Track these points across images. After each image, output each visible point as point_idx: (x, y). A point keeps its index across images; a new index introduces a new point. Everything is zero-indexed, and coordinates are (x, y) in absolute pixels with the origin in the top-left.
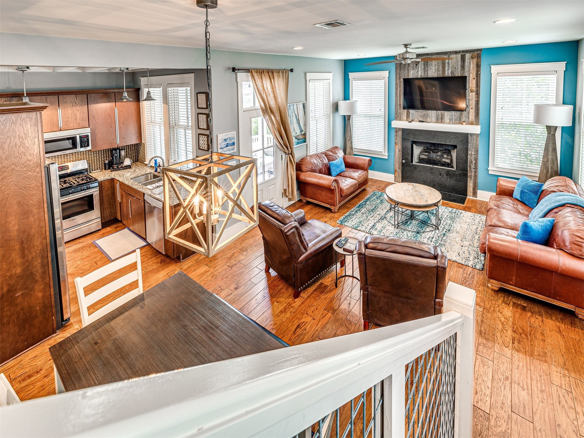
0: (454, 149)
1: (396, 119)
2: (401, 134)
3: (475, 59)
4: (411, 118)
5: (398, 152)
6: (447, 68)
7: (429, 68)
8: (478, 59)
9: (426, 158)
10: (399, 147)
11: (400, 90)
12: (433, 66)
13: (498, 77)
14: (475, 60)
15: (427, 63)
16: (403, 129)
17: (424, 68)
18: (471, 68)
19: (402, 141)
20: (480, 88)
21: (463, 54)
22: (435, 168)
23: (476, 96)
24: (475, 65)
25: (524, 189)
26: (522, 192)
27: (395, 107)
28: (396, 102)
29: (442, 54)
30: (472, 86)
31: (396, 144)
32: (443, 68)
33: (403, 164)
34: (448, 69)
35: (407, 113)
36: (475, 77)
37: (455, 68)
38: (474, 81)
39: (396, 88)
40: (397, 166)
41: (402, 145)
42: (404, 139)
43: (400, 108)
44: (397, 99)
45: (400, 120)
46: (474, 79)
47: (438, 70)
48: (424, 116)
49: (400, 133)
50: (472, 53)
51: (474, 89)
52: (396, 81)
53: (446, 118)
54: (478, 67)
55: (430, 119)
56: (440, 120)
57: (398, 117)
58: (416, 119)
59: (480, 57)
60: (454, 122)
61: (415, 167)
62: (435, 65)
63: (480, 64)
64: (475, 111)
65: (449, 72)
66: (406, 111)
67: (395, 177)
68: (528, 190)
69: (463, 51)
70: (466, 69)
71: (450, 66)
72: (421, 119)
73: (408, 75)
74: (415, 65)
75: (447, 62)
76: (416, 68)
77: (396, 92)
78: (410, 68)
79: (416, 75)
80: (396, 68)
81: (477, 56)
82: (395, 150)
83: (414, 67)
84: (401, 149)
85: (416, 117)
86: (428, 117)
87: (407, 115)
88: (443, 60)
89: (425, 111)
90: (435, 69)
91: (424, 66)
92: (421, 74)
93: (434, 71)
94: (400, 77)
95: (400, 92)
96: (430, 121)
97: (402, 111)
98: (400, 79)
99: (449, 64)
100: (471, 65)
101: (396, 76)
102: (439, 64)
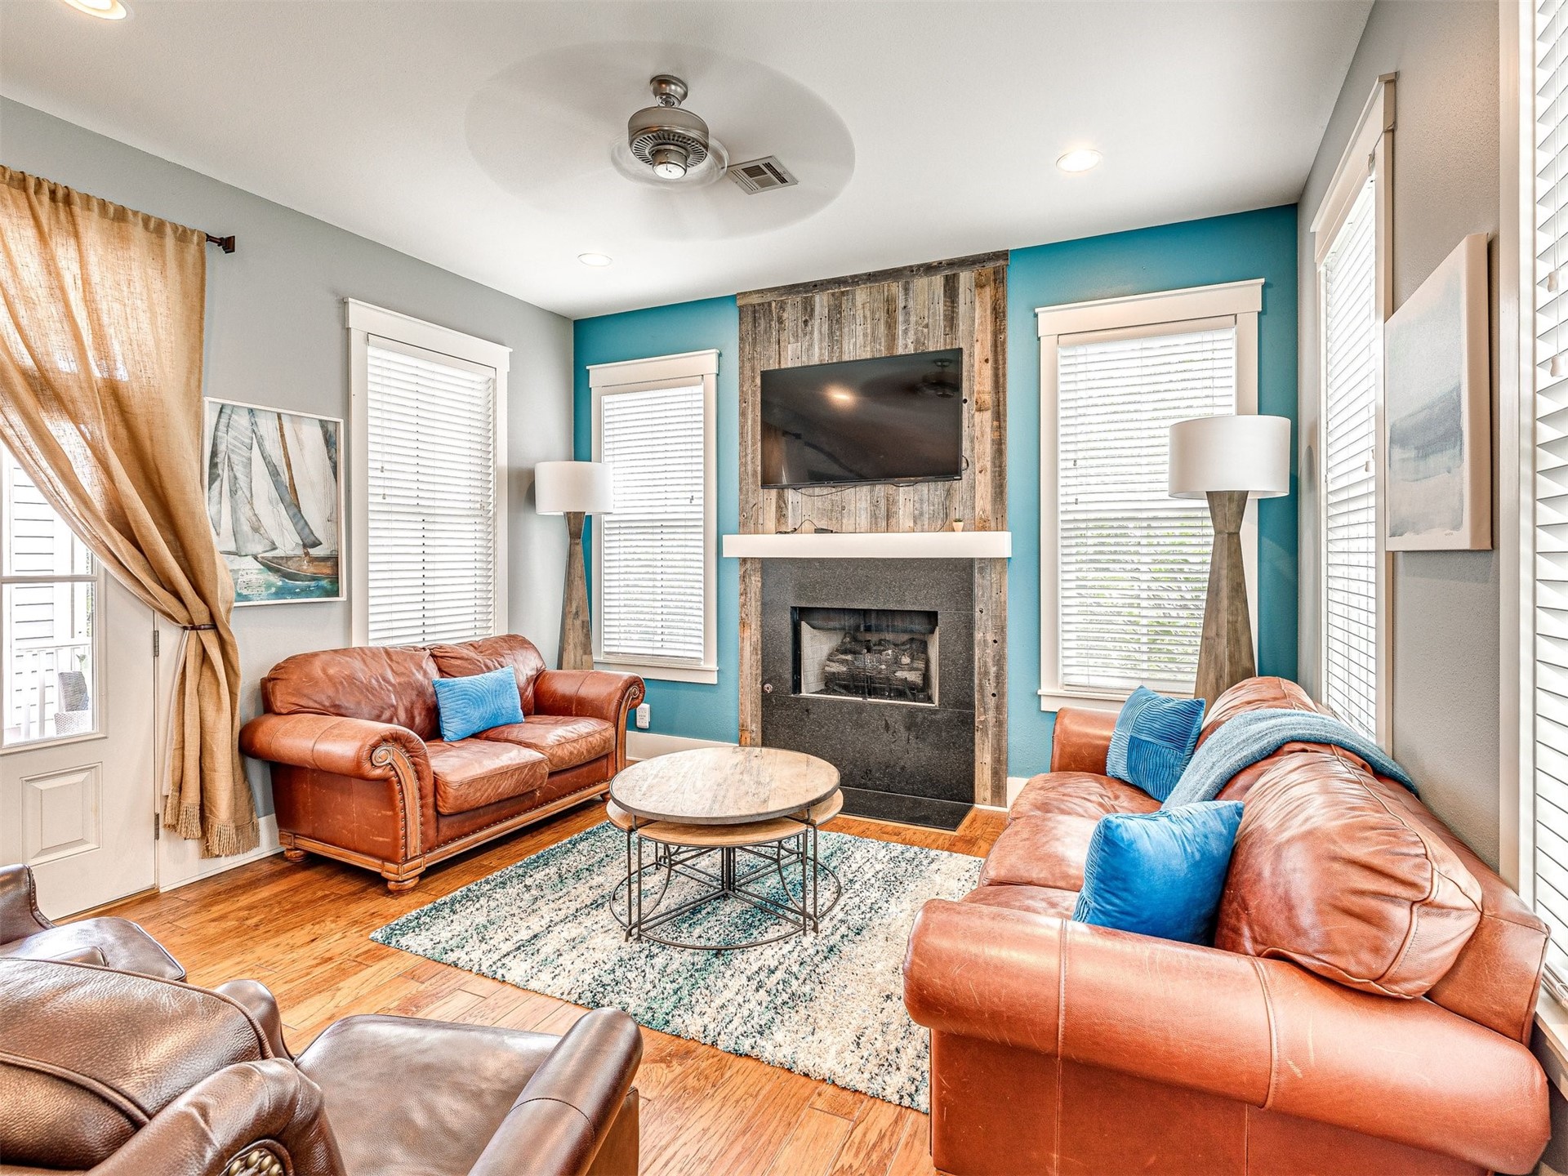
3: (988, 289)
4: (790, 521)
6: (901, 328)
7: (846, 330)
8: (996, 289)
9: (848, 673)
10: (754, 634)
12: (858, 321)
13: (1061, 352)
14: (988, 292)
15: (840, 313)
16: (763, 561)
17: (831, 334)
18: (977, 322)
19: (764, 614)
20: (1004, 392)
21: (949, 271)
22: (871, 704)
23: (996, 423)
24: (989, 312)
28: (743, 465)
29: (885, 280)
30: (982, 388)
31: (743, 623)
32: (890, 327)
33: (765, 698)
34: (906, 332)
35: (777, 502)
36: (989, 354)
37: (927, 326)
38: (988, 370)
39: (743, 414)
41: (763, 626)
42: (767, 606)
43: (754, 488)
46: (987, 361)
47: (874, 339)
48: (832, 511)
50: (977, 267)
51: (988, 398)
52: (741, 385)
53: (901, 512)
54: (996, 318)
55: (852, 521)
56: (885, 519)
57: (748, 520)
58: (807, 526)
59: (1003, 280)
60: (926, 527)
61: (808, 707)
62: (865, 317)
63: (1005, 306)
64: (994, 478)
65: (909, 341)
66: (772, 494)
69: (951, 264)
70: (961, 328)
71: (913, 319)
72: (823, 525)
73: (780, 363)
74: (800, 324)
75: (901, 304)
76: (805, 334)
77: (742, 427)
78: (784, 336)
79: (804, 358)
80: (741, 339)
81: (992, 278)
82: (742, 649)
83: (800, 330)
84: (760, 644)
85: (807, 517)
86: (845, 515)
87: (777, 511)
88: (888, 300)
89: (834, 490)
90: (865, 335)
91: (830, 327)
92: (821, 354)
93: (860, 340)
94: (753, 371)
96: (852, 528)
97: (761, 499)
99: (907, 314)
100: (978, 313)
102: (877, 316)
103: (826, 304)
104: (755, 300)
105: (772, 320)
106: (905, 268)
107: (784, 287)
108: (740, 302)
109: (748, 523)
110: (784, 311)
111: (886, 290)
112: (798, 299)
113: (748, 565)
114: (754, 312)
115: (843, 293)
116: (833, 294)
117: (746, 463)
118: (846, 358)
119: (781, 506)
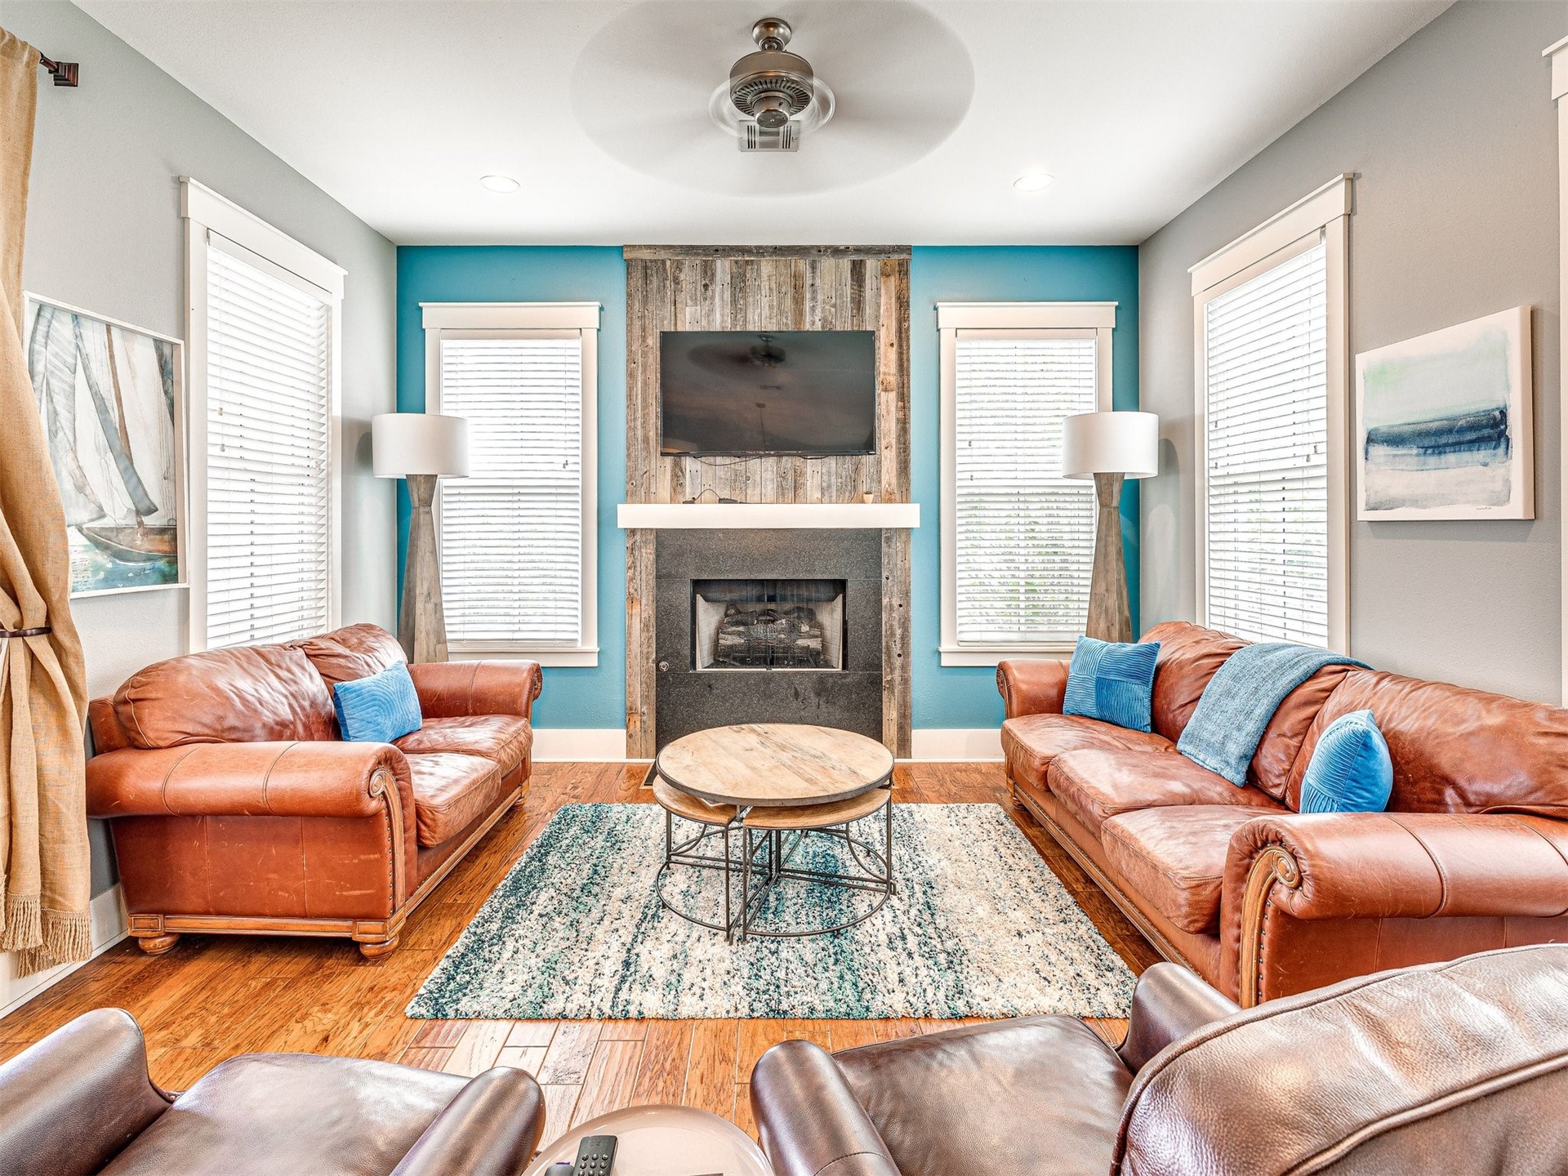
0: (833, 599)
1: (631, 496)
2: (652, 557)
3: (892, 279)
4: (688, 490)
5: (642, 631)
6: (808, 304)
7: (751, 299)
8: (901, 280)
9: (741, 645)
10: (645, 610)
11: (645, 384)
12: (763, 292)
13: (959, 345)
14: (893, 281)
15: (744, 282)
16: (658, 531)
17: (735, 298)
18: (883, 307)
19: (658, 587)
20: (908, 375)
21: (857, 257)
22: (778, 674)
23: (900, 404)
24: (893, 300)
25: (1107, 673)
26: (1102, 685)
27: (628, 449)
28: (631, 429)
29: (792, 255)
30: (887, 370)
31: (631, 600)
32: (797, 303)
33: (661, 677)
34: (813, 309)
35: (673, 470)
36: (894, 339)
37: (834, 306)
38: (892, 354)
39: (631, 375)
40: (638, 689)
41: (657, 600)
42: (663, 578)
43: (644, 454)
44: (635, 419)
45: (648, 501)
46: (892, 345)
47: (781, 312)
48: (735, 480)
49: (647, 554)
50: (884, 256)
51: (893, 379)
52: (629, 345)
53: (808, 483)
54: (901, 307)
56: (791, 492)
58: (707, 495)
59: (907, 273)
60: (834, 498)
61: (708, 682)
62: (771, 289)
63: (909, 296)
64: (899, 455)
65: (817, 319)
66: (669, 461)
67: (630, 736)
68: (1119, 672)
69: (858, 250)
70: (867, 312)
71: (820, 297)
72: (726, 494)
73: (676, 324)
74: (700, 288)
75: (809, 282)
76: (705, 299)
77: (630, 389)
78: (681, 298)
79: (704, 323)
80: (629, 295)
81: (897, 269)
82: (630, 627)
83: (699, 294)
84: (652, 621)
85: (707, 487)
86: (751, 485)
87: (672, 480)
88: (795, 276)
89: (737, 460)
90: (772, 306)
91: (733, 295)
92: (723, 322)
93: (766, 312)
94: (644, 330)
95: (644, 391)
96: (757, 499)
97: (653, 466)
98: (644, 339)
99: (814, 292)
100: (883, 300)
101: (629, 326)
102: (783, 290)
103: (728, 270)
104: (647, 255)
105: (667, 279)
106: (812, 247)
107: (681, 247)
108: (626, 256)
109: (638, 490)
110: (681, 271)
111: (793, 265)
112: (698, 262)
113: (638, 537)
114: (646, 268)
115: (747, 262)
116: (736, 262)
117: (635, 428)
118: (751, 328)
119: (678, 474)
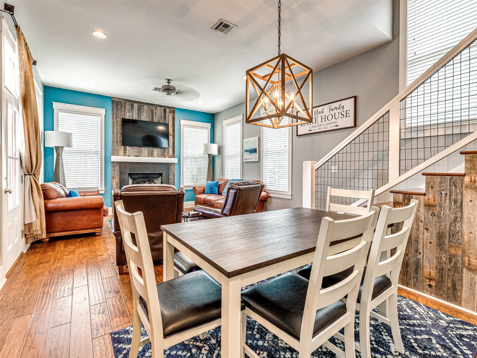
1: (113, 154)
2: (119, 169)
4: (127, 153)
5: (116, 185)
6: (154, 116)
7: (142, 113)
8: (173, 114)
10: (117, 180)
11: (117, 129)
13: (184, 128)
14: (172, 114)
15: (141, 109)
16: (120, 162)
17: (138, 113)
18: (170, 119)
19: (120, 175)
20: (175, 133)
21: (165, 108)
23: (173, 138)
24: (172, 117)
26: (211, 188)
27: (113, 144)
28: (113, 139)
29: (151, 105)
30: (171, 132)
31: (113, 178)
32: (152, 116)
34: (156, 117)
35: (124, 149)
36: (172, 126)
37: (160, 117)
38: (172, 129)
39: (113, 127)
41: (120, 178)
42: (122, 173)
43: (117, 145)
44: (114, 137)
45: (117, 155)
47: (149, 117)
48: (139, 152)
50: (170, 109)
51: (172, 134)
52: (113, 120)
53: (155, 153)
54: (173, 119)
55: (143, 154)
56: (151, 155)
57: (115, 152)
58: (132, 155)
59: (174, 113)
60: (160, 156)
62: (146, 112)
63: (175, 117)
64: (173, 148)
65: (156, 119)
66: (123, 147)
70: (167, 120)
71: (157, 115)
72: (136, 155)
73: (124, 116)
74: (130, 110)
75: (155, 111)
76: (132, 112)
77: (113, 130)
78: (126, 111)
79: (131, 117)
80: (113, 108)
81: (172, 111)
82: (113, 184)
84: (119, 182)
85: (132, 153)
88: (152, 110)
89: (139, 147)
90: (147, 116)
92: (136, 117)
93: (145, 116)
94: (117, 117)
95: (117, 131)
96: (143, 156)
97: (119, 148)
98: (117, 119)
99: (156, 114)
100: (170, 117)
101: (113, 116)
102: (149, 112)
103: (137, 106)
104: (117, 100)
105: (122, 106)
106: (155, 104)
108: (112, 99)
110: (126, 105)
111: (151, 108)
112: (130, 103)
113: (115, 163)
114: (117, 103)
115: (141, 105)
118: (142, 120)
119: (125, 150)
